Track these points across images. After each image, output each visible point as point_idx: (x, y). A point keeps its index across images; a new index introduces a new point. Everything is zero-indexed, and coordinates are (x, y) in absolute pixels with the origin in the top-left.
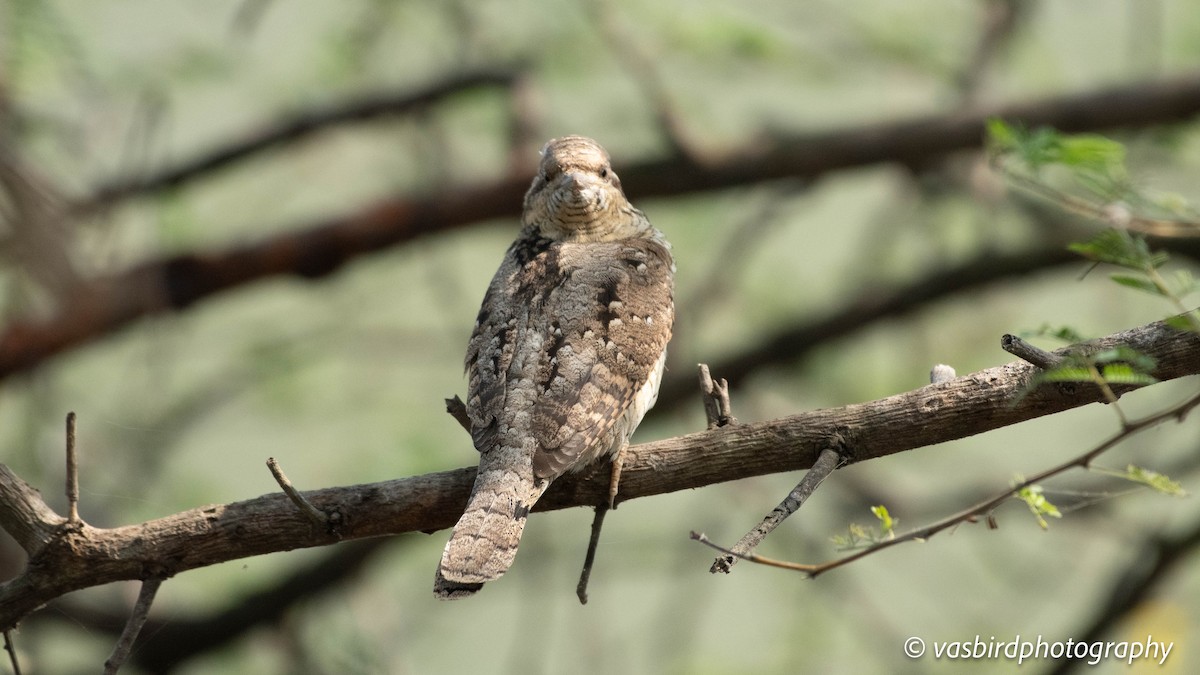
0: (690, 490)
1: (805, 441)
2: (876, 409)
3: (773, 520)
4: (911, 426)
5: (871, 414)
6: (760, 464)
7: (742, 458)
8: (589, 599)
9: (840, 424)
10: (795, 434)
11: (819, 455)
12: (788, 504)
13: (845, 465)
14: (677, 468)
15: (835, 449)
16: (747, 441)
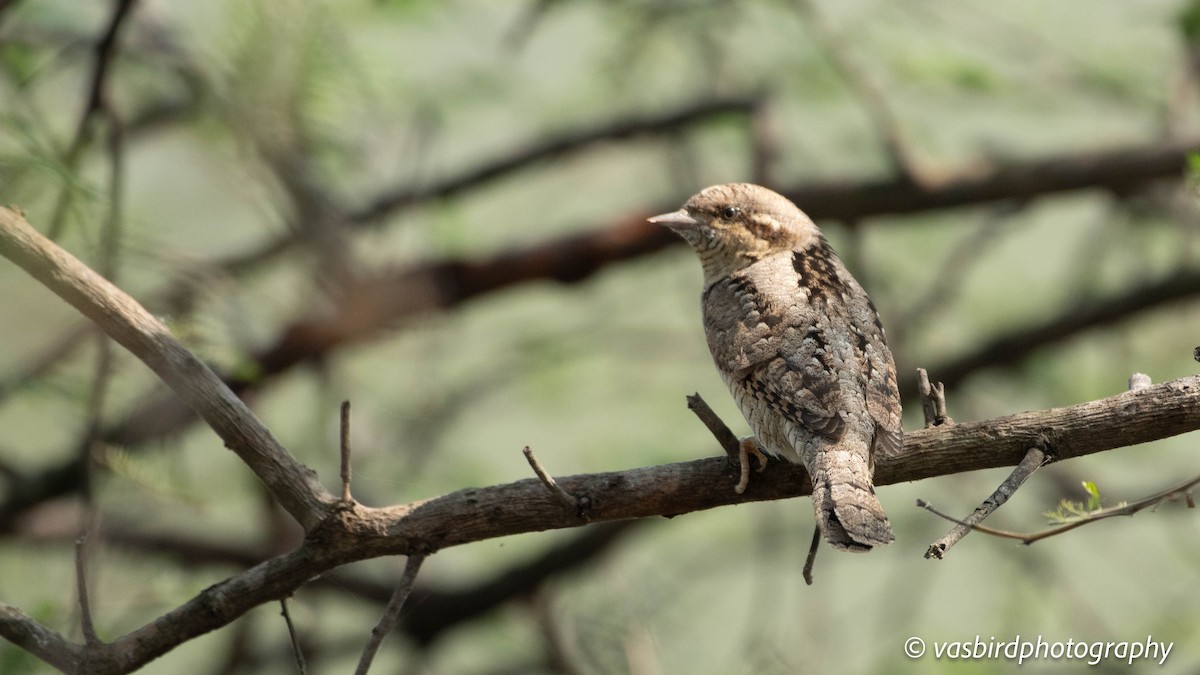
0: (908, 483)
1: (1014, 440)
2: (1078, 412)
3: (983, 512)
4: (1110, 429)
5: (1073, 416)
6: (971, 460)
7: (956, 455)
8: (813, 580)
9: (1046, 425)
10: (1004, 434)
11: (1026, 454)
12: (997, 497)
13: (1049, 463)
14: (896, 463)
15: (1041, 448)
16: (961, 439)
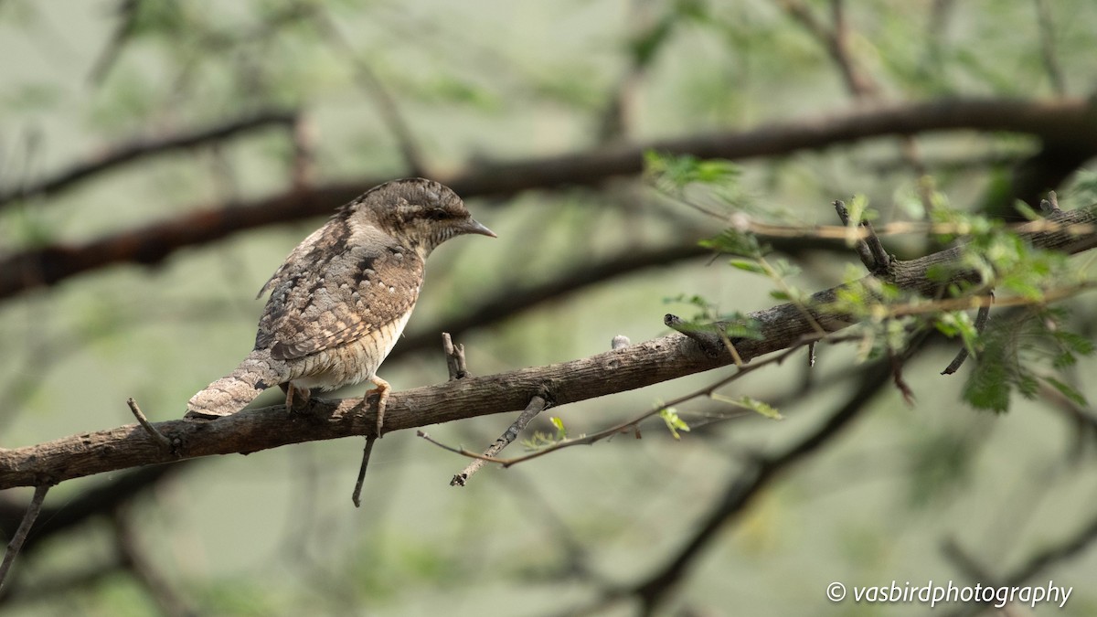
0: (436, 425)
1: (521, 390)
2: (573, 367)
3: (497, 448)
4: (598, 380)
5: (568, 370)
6: (487, 406)
7: (475, 402)
8: (361, 504)
9: (546, 378)
10: (513, 385)
11: (530, 400)
12: (508, 436)
13: (549, 408)
14: (426, 409)
15: (542, 396)
16: (478, 389)
